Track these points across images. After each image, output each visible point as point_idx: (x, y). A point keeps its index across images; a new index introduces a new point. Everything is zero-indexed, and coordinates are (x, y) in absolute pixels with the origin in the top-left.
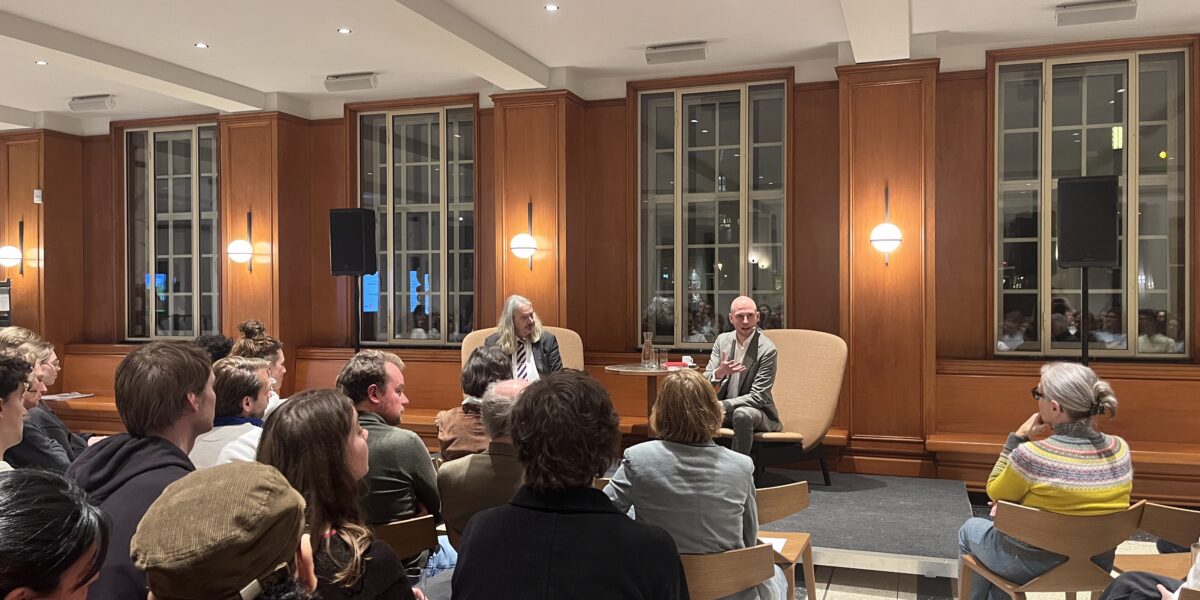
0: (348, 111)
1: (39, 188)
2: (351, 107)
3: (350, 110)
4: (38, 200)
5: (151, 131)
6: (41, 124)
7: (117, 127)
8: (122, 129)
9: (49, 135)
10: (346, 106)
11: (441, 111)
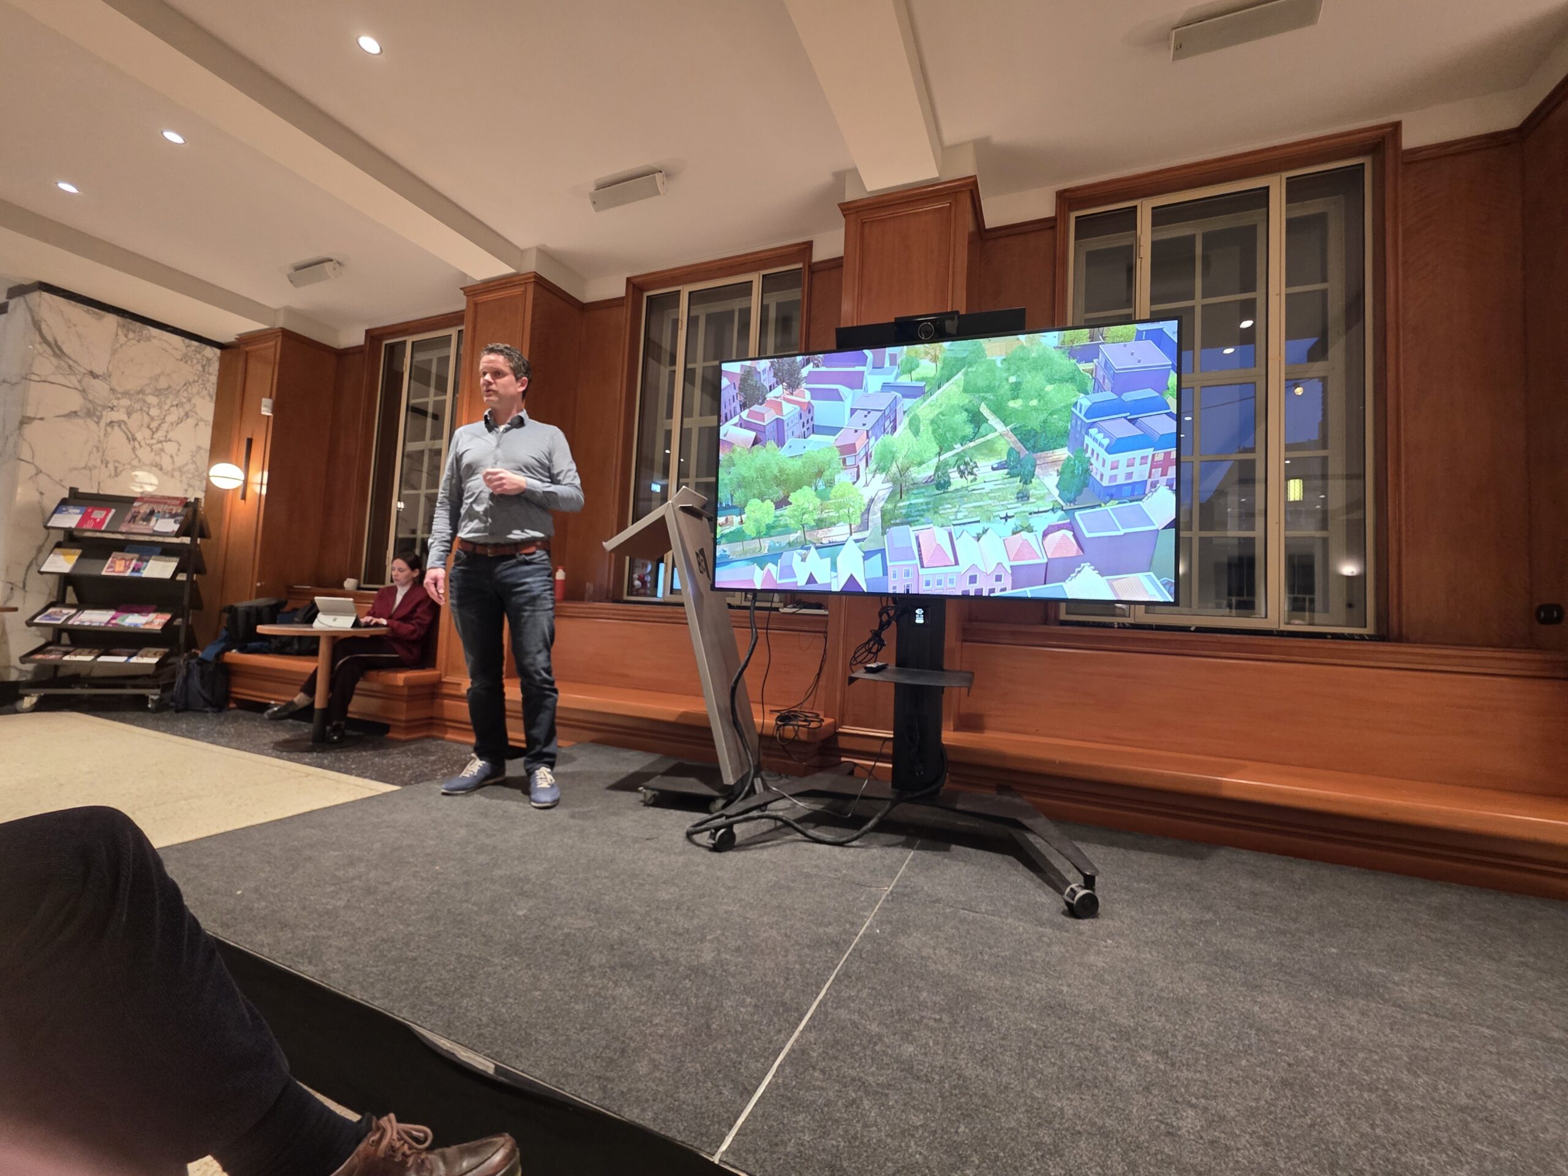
0: (631, 286)
1: (270, 397)
2: (635, 281)
3: (634, 285)
4: (266, 411)
5: (410, 340)
6: (280, 323)
7: (374, 336)
8: (381, 341)
9: (287, 335)
10: (628, 280)
11: (756, 279)
